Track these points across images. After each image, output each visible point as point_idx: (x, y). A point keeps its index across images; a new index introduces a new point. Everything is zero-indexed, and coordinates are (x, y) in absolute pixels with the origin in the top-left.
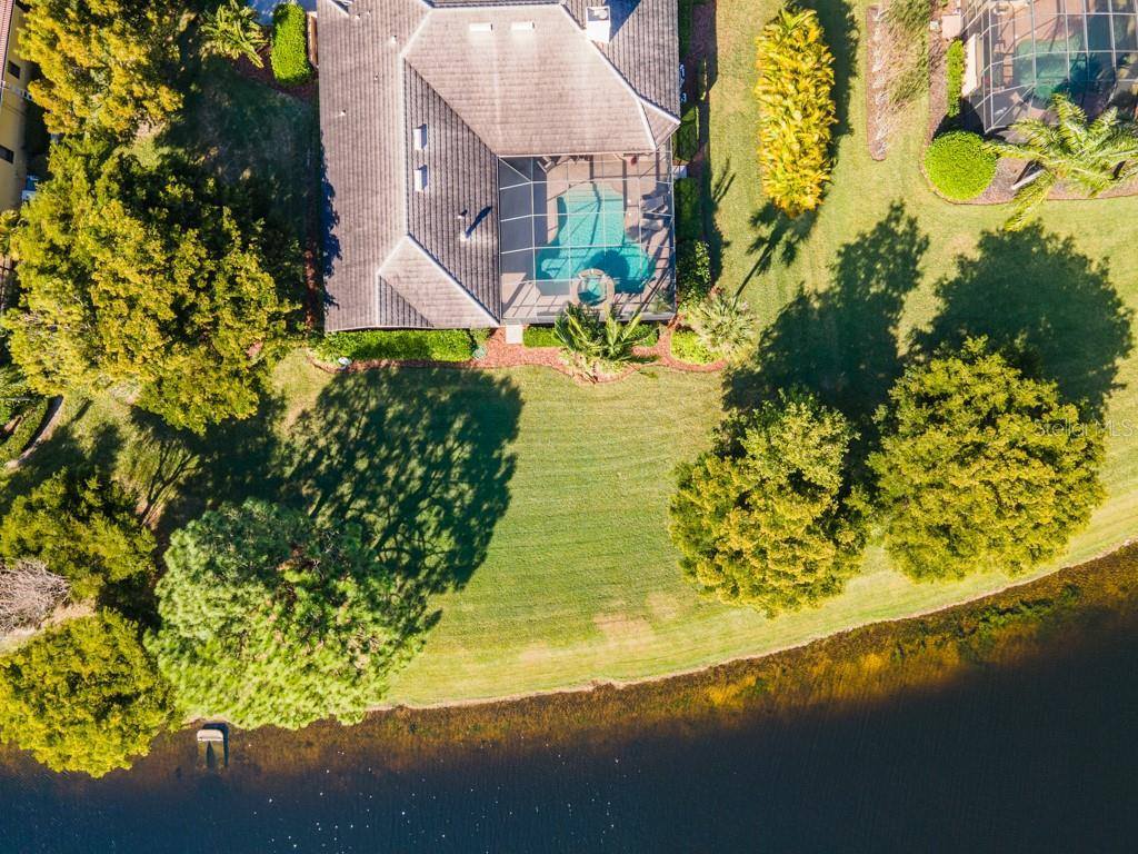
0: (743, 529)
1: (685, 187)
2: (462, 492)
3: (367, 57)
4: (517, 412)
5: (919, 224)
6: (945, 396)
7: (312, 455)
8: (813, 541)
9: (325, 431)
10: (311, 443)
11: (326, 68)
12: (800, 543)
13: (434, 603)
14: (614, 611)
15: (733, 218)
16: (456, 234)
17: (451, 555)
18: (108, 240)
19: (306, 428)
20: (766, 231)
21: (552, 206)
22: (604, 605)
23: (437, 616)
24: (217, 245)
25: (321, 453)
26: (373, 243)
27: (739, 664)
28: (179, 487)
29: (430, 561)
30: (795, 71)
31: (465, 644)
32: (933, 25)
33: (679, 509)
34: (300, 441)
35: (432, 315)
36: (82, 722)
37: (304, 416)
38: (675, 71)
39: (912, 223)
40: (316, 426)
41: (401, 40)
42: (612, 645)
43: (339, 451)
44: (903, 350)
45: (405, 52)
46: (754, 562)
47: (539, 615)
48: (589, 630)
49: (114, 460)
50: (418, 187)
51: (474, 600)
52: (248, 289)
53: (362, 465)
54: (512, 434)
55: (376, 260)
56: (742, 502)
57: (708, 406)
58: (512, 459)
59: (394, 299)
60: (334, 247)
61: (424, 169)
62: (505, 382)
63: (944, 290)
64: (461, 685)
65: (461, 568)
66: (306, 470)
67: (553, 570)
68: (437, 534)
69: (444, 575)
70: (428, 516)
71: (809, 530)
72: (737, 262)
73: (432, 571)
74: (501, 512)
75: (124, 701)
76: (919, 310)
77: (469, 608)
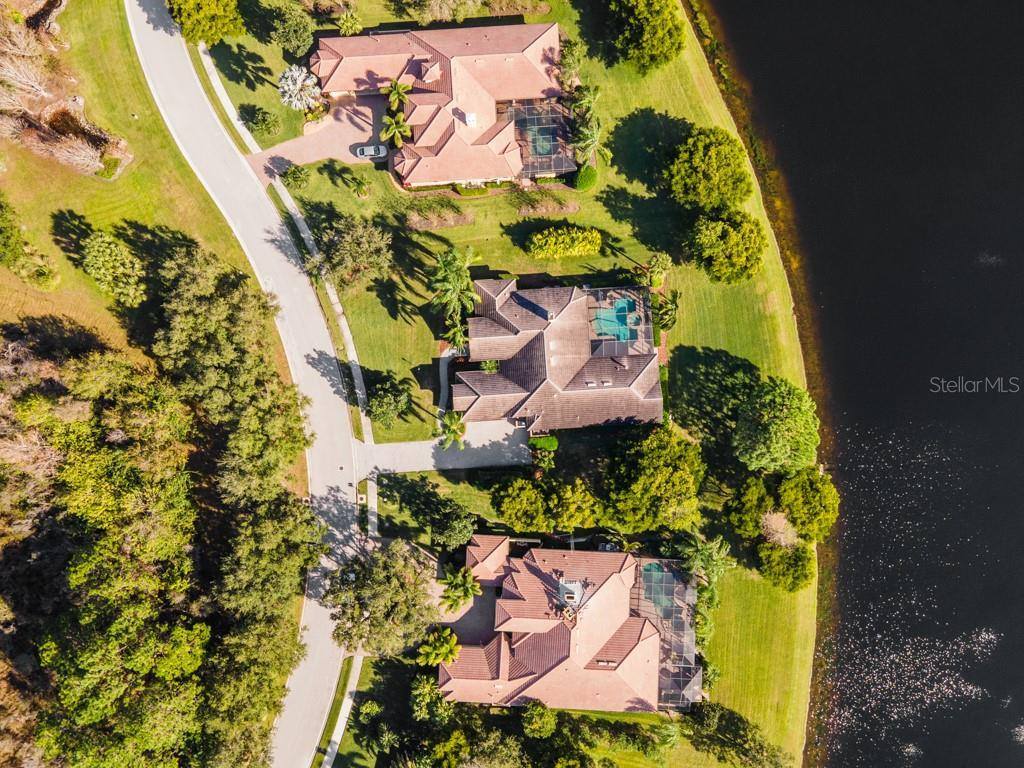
0: (739, 256)
1: (595, 284)
2: (719, 369)
3: (558, 407)
4: (684, 347)
5: (603, 189)
6: (685, 185)
7: (706, 430)
8: (742, 231)
9: (697, 425)
10: (702, 431)
11: (558, 426)
12: (743, 236)
13: (764, 379)
14: (764, 308)
15: (606, 265)
16: (625, 370)
17: (745, 373)
18: (646, 490)
19: (695, 432)
20: (609, 251)
21: (601, 338)
22: (762, 312)
23: (770, 378)
24: (640, 454)
25: (705, 426)
26: (630, 402)
27: (782, 258)
28: (721, 483)
29: (747, 381)
30: (556, 244)
31: (780, 366)
32: (526, 189)
33: (729, 280)
34: (701, 435)
35: (655, 380)
36: (820, 497)
37: (690, 433)
38: (557, 289)
39: (602, 192)
40: (694, 428)
41: (556, 392)
42: (777, 308)
43: (705, 419)
44: (655, 195)
45: (560, 390)
46: (750, 252)
47: (767, 337)
48: (772, 317)
49: (711, 510)
50: (610, 384)
51: (762, 363)
52: (655, 445)
53: (709, 408)
54: (693, 349)
55: (637, 399)
56: (729, 257)
57: (680, 272)
58: (703, 348)
59: (651, 393)
60: (630, 419)
61: (603, 383)
62: (672, 352)
63: (630, 180)
64: (796, 368)
65: (750, 368)
66: (713, 433)
67: (749, 333)
68: (736, 378)
69: (752, 375)
70: (729, 381)
71: (739, 232)
72: (622, 262)
73: (751, 380)
74: (726, 354)
75: (812, 484)
76: (638, 189)
77: (765, 365)
